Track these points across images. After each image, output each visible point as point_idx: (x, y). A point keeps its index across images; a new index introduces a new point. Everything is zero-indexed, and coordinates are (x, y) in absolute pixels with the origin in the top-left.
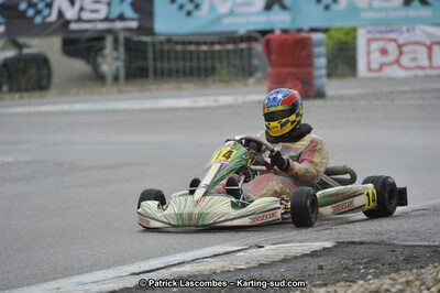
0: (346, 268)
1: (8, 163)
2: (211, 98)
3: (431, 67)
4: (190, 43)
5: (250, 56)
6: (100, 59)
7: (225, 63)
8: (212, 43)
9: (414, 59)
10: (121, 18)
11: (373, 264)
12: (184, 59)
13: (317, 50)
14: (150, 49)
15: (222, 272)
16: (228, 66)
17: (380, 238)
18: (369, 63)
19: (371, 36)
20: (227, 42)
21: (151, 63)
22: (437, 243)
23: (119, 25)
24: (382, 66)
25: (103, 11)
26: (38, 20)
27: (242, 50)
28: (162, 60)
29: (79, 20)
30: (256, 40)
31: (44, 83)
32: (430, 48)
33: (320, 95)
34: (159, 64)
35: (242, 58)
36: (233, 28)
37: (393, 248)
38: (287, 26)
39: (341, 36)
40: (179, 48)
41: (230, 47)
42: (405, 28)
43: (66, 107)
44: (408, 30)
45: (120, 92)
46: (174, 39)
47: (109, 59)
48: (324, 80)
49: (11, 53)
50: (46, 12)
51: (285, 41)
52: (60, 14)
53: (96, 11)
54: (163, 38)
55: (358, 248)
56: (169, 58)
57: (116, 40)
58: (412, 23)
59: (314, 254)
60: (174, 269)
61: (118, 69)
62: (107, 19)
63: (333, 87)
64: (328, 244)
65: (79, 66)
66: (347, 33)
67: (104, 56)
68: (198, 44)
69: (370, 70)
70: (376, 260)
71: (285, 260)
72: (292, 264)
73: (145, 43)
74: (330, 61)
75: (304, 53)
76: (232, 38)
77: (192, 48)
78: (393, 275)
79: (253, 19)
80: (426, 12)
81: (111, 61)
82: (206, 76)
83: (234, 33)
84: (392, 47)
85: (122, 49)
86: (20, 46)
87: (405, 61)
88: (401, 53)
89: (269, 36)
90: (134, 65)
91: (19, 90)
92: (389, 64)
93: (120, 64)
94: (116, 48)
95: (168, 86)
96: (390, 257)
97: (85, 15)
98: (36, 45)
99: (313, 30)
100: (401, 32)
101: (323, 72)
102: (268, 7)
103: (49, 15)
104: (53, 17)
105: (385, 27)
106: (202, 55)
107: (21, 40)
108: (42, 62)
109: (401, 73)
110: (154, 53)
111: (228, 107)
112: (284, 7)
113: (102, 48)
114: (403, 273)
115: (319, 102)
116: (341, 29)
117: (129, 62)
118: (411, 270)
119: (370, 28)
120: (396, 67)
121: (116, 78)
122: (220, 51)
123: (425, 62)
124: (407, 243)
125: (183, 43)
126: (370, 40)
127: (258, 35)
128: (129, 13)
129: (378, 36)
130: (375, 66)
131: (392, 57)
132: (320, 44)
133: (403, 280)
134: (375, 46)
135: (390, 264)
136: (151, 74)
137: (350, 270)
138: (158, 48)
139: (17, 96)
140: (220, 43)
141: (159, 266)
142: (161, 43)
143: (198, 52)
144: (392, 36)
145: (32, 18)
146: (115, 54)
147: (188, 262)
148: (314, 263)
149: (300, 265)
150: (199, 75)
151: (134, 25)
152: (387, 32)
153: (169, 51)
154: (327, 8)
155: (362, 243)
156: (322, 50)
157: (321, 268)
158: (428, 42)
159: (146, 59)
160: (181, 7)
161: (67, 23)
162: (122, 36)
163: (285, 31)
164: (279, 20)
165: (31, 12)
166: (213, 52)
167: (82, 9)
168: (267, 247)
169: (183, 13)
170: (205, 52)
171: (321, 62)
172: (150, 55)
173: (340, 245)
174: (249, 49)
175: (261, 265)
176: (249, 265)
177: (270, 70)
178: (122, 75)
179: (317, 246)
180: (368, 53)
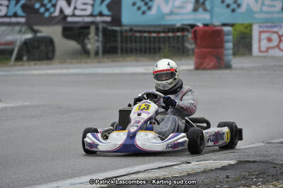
0: (244, 178)
1: (26, 106)
4: (145, 32)
5: (183, 41)
6: (86, 41)
7: (167, 44)
8: (159, 32)
10: (101, 14)
11: (261, 176)
12: (141, 42)
13: (226, 38)
14: (119, 35)
16: (169, 47)
17: (266, 159)
18: (260, 47)
19: (261, 29)
20: (169, 32)
21: (119, 44)
23: (99, 19)
24: (268, 49)
25: (89, 10)
26: (47, 15)
27: (178, 37)
28: (126, 42)
29: (74, 15)
30: (188, 30)
31: (50, 55)
33: (228, 67)
34: (124, 45)
35: (178, 42)
36: (173, 23)
37: (275, 165)
38: (207, 22)
39: (242, 29)
40: (138, 34)
41: (170, 35)
43: (64, 71)
45: (99, 62)
46: (135, 28)
47: (92, 41)
48: (231, 57)
49: (29, 36)
50: (52, 10)
51: (206, 31)
52: (61, 11)
53: (85, 10)
54: (127, 28)
55: (252, 164)
56: (131, 41)
57: (97, 29)
59: (223, 168)
60: (133, 176)
61: (98, 47)
62: (91, 15)
63: (237, 62)
64: (233, 162)
65: (73, 45)
66: (246, 27)
67: (89, 39)
68: (150, 32)
69: (260, 51)
70: (264, 173)
71: (204, 172)
72: (208, 175)
73: (116, 31)
74: (234, 45)
75: (218, 39)
76: (173, 29)
78: (274, 183)
79: (185, 17)
81: (93, 42)
82: (155, 53)
83: (174, 25)
84: (275, 37)
85: (100, 34)
86: (35, 32)
88: (281, 41)
89: (195, 28)
90: (108, 45)
91: (34, 60)
92: (273, 48)
93: (100, 44)
94: (97, 34)
95: (130, 59)
96: (272, 171)
97: (77, 12)
98: (45, 31)
99: (224, 25)
100: (281, 28)
101: (231, 52)
102: (195, 10)
103: (54, 12)
104: (57, 13)
105: (270, 24)
106: (152, 39)
107: (36, 28)
108: (49, 42)
109: (280, 54)
110: (122, 38)
112: (205, 10)
113: (89, 34)
114: (280, 181)
115: (227, 71)
116: (243, 24)
117: (105, 42)
119: (261, 25)
120: (277, 50)
121: (97, 53)
122: (164, 37)
125: (140, 32)
126: (260, 32)
127: (189, 28)
128: (106, 11)
129: (266, 29)
130: (263, 48)
131: (275, 43)
132: (228, 34)
133: (281, 186)
134: (264, 36)
135: (273, 176)
136: (119, 51)
137: (247, 179)
138: (125, 34)
139: (32, 63)
140: (164, 32)
142: (126, 31)
143: (150, 38)
144: (275, 30)
145: (43, 14)
146: (96, 38)
147: (142, 172)
148: (223, 174)
149: (214, 175)
150: (150, 53)
151: (108, 19)
152: (272, 27)
153: (131, 37)
154: (233, 11)
155: (254, 162)
156: (230, 37)
157: (228, 177)
159: (116, 41)
160: (139, 8)
161: (66, 17)
162: (101, 26)
163: (206, 25)
164: (201, 19)
165: (42, 10)
166: (159, 38)
167: (75, 8)
168: (193, 163)
169: (140, 12)
170: (154, 37)
171: (229, 45)
172: (119, 39)
173: (240, 162)
174: (183, 36)
175: (189, 175)
176: (181, 175)
177: (196, 50)
178: (101, 51)
179: (225, 163)
180: (260, 41)
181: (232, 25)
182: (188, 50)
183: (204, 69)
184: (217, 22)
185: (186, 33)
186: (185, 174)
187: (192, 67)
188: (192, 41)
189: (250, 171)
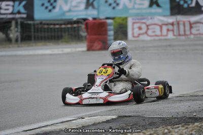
0: (122, 128)
2: (60, 50)
3: (161, 35)
4: (51, 24)
5: (78, 30)
6: (9, 32)
7: (67, 33)
8: (61, 24)
9: (154, 32)
10: (19, 12)
11: (135, 126)
12: (48, 32)
13: (109, 27)
14: (32, 27)
16: (68, 35)
17: (138, 114)
18: (133, 34)
19: (134, 21)
20: (68, 24)
21: (33, 33)
22: (164, 116)
23: (18, 16)
24: (139, 35)
27: (75, 27)
28: (38, 32)
30: (81, 23)
32: (161, 27)
34: (36, 34)
35: (75, 31)
36: (71, 18)
37: (144, 119)
38: (95, 16)
39: (120, 21)
40: (46, 26)
41: (69, 26)
42: (149, 17)
44: (151, 18)
45: (18, 47)
46: (44, 22)
47: (13, 31)
48: (112, 41)
51: (94, 23)
53: (8, 9)
54: (38, 22)
55: (128, 118)
56: (41, 31)
57: (17, 23)
58: (153, 15)
59: (108, 121)
60: (43, 129)
61: (17, 36)
62: (12, 13)
64: (114, 117)
66: (123, 20)
67: (11, 30)
68: (54, 24)
69: (134, 37)
71: (94, 124)
72: (97, 126)
73: (30, 24)
74: (115, 33)
75: (103, 29)
76: (71, 22)
77: (52, 26)
78: (144, 131)
79: (80, 13)
80: (159, 10)
81: (14, 33)
82: (58, 39)
83: (72, 19)
84: (144, 26)
85: (19, 27)
87: (150, 32)
88: (148, 29)
89: (87, 21)
90: (25, 35)
92: (143, 34)
93: (19, 34)
94: (16, 26)
95: (40, 44)
96: (142, 123)
97: (2, 11)
99: (108, 18)
100: (148, 19)
101: (112, 38)
102: (87, 8)
105: (140, 17)
106: (56, 30)
109: (148, 38)
110: (34, 29)
111: (68, 54)
112: (94, 8)
113: (11, 26)
114: (148, 130)
116: (120, 18)
117: (22, 33)
118: (152, 129)
119: (134, 18)
120: (145, 35)
121: (17, 40)
122: (65, 28)
123: (159, 33)
124: (150, 117)
125: (48, 24)
126: (134, 23)
127: (82, 21)
128: (22, 10)
129: (137, 21)
130: (136, 35)
131: (144, 31)
132: (110, 25)
133: (149, 133)
134: (136, 26)
136: (33, 38)
138: (36, 27)
140: (64, 24)
141: (36, 127)
142: (37, 24)
143: (55, 29)
144: (144, 21)
146: (16, 29)
147: (49, 125)
148: (107, 126)
149: (101, 127)
150: (55, 39)
151: (25, 16)
152: (142, 19)
153: (41, 28)
154: (114, 8)
155: (130, 116)
156: (112, 27)
157: (111, 128)
158: (160, 24)
159: (30, 32)
160: (47, 8)
162: (19, 21)
163: (94, 19)
164: (91, 14)
166: (61, 28)
167: (1, 9)
168: (86, 118)
169: (47, 10)
170: (58, 28)
171: (111, 33)
172: (32, 30)
173: (120, 117)
174: (78, 27)
175: (83, 127)
176: (77, 127)
177: (88, 37)
178: (19, 39)
179: (109, 118)
180: (133, 29)
182: (82, 37)
183: (94, 50)
184: (102, 16)
185: (80, 25)
186: (80, 126)
187: (85, 49)
188: (85, 30)
189: (127, 123)
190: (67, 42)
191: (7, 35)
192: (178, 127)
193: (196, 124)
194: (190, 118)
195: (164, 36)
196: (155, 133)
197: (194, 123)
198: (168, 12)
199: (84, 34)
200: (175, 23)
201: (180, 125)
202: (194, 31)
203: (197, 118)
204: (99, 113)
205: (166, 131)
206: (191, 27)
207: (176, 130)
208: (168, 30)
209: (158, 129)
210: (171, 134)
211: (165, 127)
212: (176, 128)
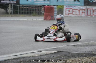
0: (59, 57)
3: (79, 15)
4: (27, 7)
7: (35, 11)
8: (32, 7)
9: (76, 13)
11: (65, 56)
12: (26, 10)
15: (32, 56)
17: (67, 51)
19: (66, 7)
20: (35, 7)
21: (19, 11)
22: (79, 53)
23: (12, 2)
27: (39, 9)
28: (21, 10)
32: (79, 11)
35: (38, 11)
37: (69, 53)
40: (25, 8)
42: (74, 6)
44: (75, 7)
46: (24, 6)
47: (10, 9)
48: (56, 16)
51: (48, 7)
54: (21, 5)
55: (62, 53)
56: (23, 10)
57: (11, 5)
58: (76, 5)
59: (52, 54)
60: (22, 55)
64: (55, 52)
66: (62, 7)
67: (8, 8)
68: (29, 7)
69: (66, 15)
70: (66, 56)
71: (46, 55)
72: (47, 56)
73: (18, 6)
74: (57, 12)
75: (52, 10)
76: (37, 6)
78: (69, 59)
81: (10, 10)
82: (31, 14)
84: (71, 10)
85: (12, 7)
87: (74, 13)
88: (73, 11)
89: (45, 6)
93: (12, 10)
95: (22, 16)
96: (69, 55)
99: (54, 5)
111: (35, 21)
114: (71, 58)
117: (14, 10)
118: (73, 58)
119: (67, 6)
121: (11, 13)
122: (34, 9)
124: (72, 52)
126: (66, 8)
127: (42, 6)
130: (67, 14)
131: (71, 12)
133: (72, 60)
135: (69, 57)
137: (60, 57)
138: (20, 7)
141: (19, 54)
144: (71, 8)
146: (11, 8)
147: (25, 54)
148: (52, 56)
149: (49, 56)
151: (15, 2)
152: (70, 7)
153: (23, 8)
155: (63, 52)
156: (56, 10)
157: (54, 57)
158: (79, 9)
161: (1, 1)
163: (48, 5)
164: (46, 3)
166: (32, 9)
168: (42, 52)
170: (30, 9)
172: (19, 9)
173: (58, 52)
174: (40, 9)
175: (41, 55)
176: (38, 55)
178: (12, 13)
179: (53, 52)
181: (57, 6)
182: (42, 14)
183: (47, 20)
184: (52, 5)
186: (39, 55)
187: (43, 19)
188: (43, 10)
189: (62, 55)
190: (35, 16)
191: (6, 11)
192: (86, 58)
193: (94, 57)
194: (91, 54)
195: (81, 15)
196: (74, 60)
197: (93, 57)
198: (83, 4)
199: (43, 12)
200: (86, 9)
201: (86, 57)
202: (94, 13)
203: (94, 54)
204: (48, 49)
205: (80, 59)
206: (93, 12)
207: (85, 59)
208: (82, 12)
209: (76, 58)
210: (82, 61)
211: (79, 58)
212: (84, 58)
